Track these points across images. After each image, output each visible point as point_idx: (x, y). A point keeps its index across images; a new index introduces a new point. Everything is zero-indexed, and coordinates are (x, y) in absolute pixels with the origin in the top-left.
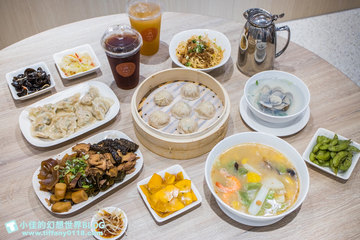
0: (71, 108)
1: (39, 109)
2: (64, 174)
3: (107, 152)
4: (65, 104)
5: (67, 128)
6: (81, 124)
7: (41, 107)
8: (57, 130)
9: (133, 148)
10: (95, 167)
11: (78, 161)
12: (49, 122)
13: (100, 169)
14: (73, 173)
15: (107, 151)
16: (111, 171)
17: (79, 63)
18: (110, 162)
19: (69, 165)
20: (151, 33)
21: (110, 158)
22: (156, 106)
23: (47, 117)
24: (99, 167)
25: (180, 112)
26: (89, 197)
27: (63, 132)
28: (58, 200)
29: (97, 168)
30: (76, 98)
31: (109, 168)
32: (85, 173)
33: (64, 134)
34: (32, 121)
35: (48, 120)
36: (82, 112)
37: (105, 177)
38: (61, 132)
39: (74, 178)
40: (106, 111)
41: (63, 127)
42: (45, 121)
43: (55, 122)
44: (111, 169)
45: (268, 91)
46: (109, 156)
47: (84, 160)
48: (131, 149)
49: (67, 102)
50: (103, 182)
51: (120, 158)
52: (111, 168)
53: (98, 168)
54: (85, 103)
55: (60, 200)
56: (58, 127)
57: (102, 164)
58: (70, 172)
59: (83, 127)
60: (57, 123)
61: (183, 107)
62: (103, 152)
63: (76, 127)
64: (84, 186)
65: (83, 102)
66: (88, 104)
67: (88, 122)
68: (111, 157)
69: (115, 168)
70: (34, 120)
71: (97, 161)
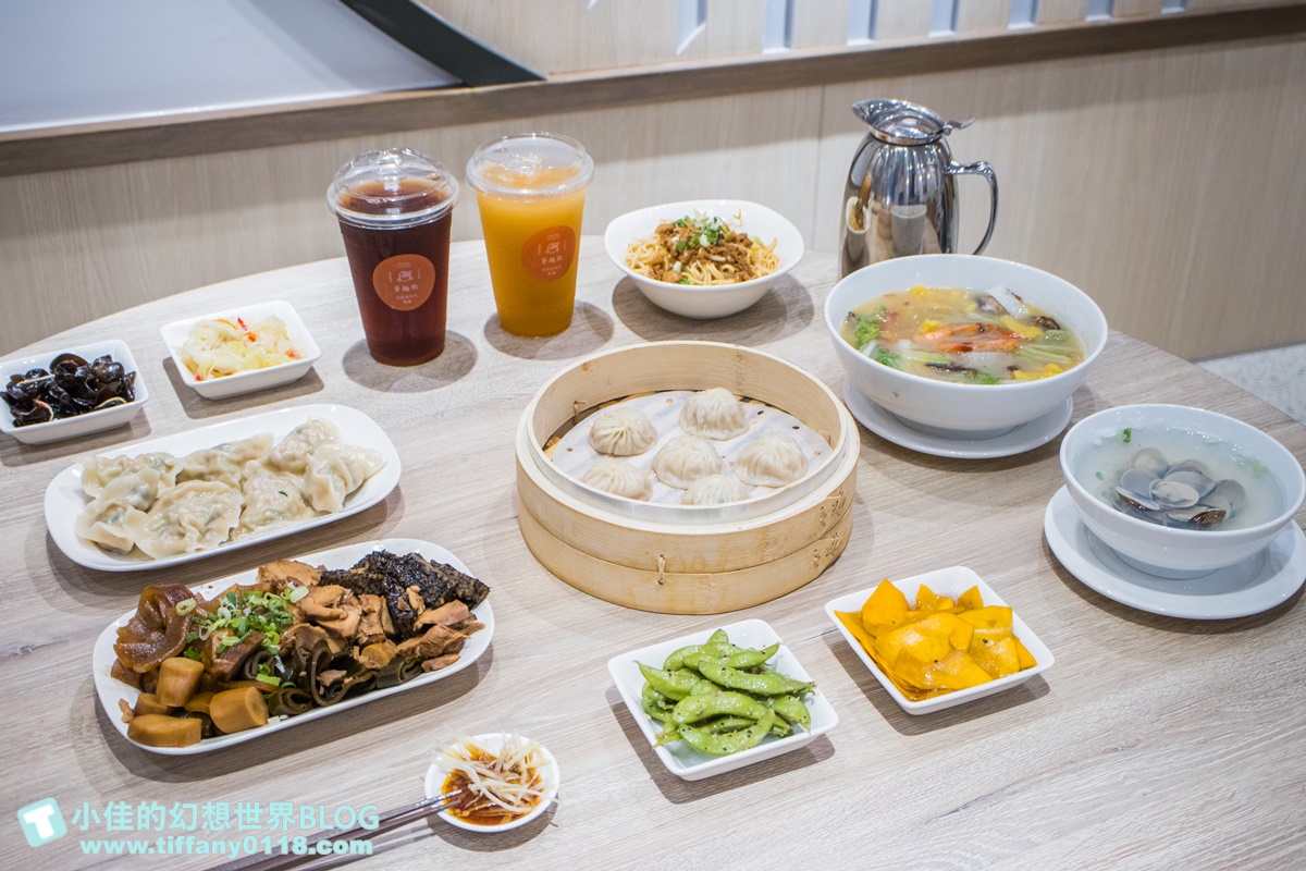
0: (233, 473)
1: (121, 464)
2: (204, 631)
3: (373, 593)
4: (215, 456)
5: (207, 524)
6: (255, 519)
7: (130, 460)
8: (169, 527)
9: (467, 591)
10: (317, 625)
11: (265, 602)
12: (146, 505)
13: (332, 633)
14: (236, 632)
15: (374, 589)
16: (368, 650)
17: (246, 346)
18: (376, 621)
19: (231, 605)
20: (555, 246)
21: (377, 608)
22: (598, 456)
23: (144, 487)
24: (330, 625)
25: (684, 463)
26: (271, 716)
27: (188, 534)
28: (160, 706)
29: (322, 627)
30: (255, 447)
31: (365, 639)
32: (280, 643)
33: (191, 538)
34: (90, 499)
35: (146, 496)
36: (266, 484)
37: (344, 662)
38: (182, 535)
39: (236, 645)
40: (352, 488)
41: (192, 517)
42: (136, 498)
43: (168, 503)
44: (372, 643)
45: (1153, 465)
46: (375, 602)
47: (289, 602)
48: (460, 593)
49: (220, 452)
50: (330, 677)
51: (411, 614)
52: (373, 639)
53: (328, 630)
54: (283, 463)
55: (169, 707)
56: (173, 516)
57: (343, 619)
58: (230, 626)
59: (261, 528)
60: (171, 507)
61: (694, 449)
62: (360, 587)
63: (236, 525)
64: (262, 678)
65: (278, 456)
66: (293, 464)
67: (280, 513)
68: (382, 607)
69: (389, 644)
70: (97, 496)
71: (330, 606)
